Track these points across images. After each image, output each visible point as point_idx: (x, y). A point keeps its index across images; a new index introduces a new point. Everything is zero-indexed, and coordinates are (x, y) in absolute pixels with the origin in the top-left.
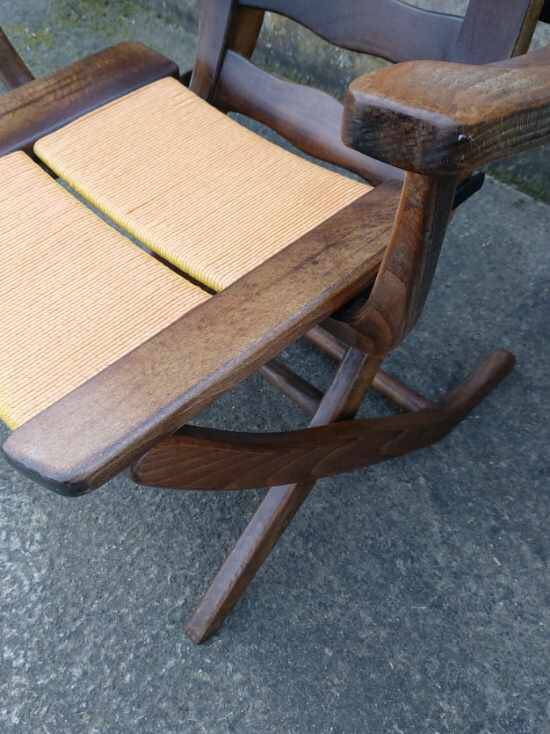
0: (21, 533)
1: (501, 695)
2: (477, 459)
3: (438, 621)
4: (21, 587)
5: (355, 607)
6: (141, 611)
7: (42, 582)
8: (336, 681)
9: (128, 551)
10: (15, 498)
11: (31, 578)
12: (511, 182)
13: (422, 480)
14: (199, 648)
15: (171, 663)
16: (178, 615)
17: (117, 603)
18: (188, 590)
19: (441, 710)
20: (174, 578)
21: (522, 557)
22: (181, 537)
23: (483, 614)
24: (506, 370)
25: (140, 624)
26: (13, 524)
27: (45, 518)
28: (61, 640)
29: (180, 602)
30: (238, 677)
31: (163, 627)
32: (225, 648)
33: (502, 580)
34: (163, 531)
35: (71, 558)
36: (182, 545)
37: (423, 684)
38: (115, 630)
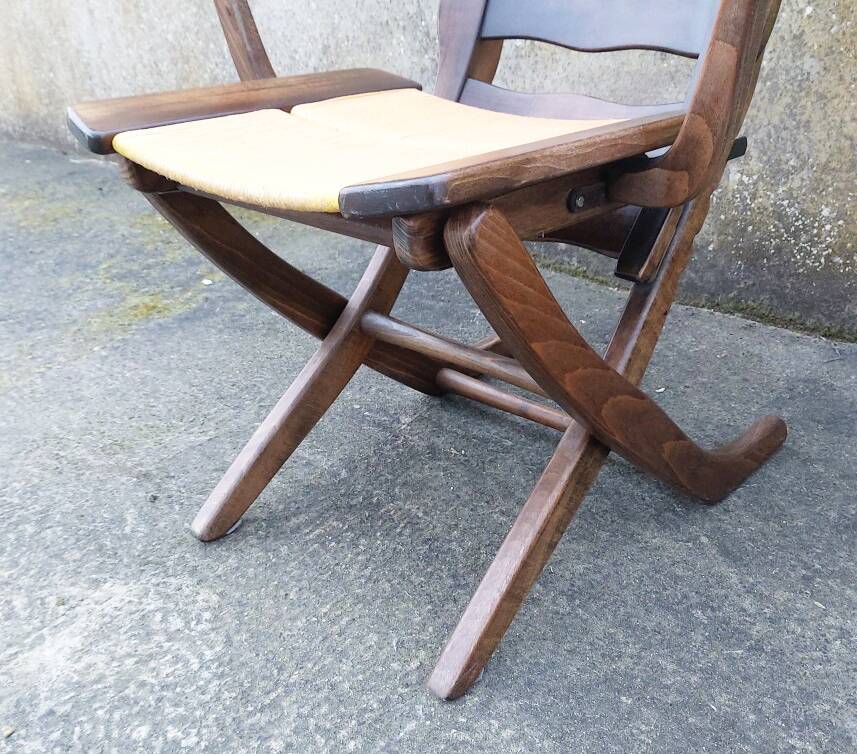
0: (184, 614)
2: (766, 520)
4: (187, 663)
5: (649, 656)
6: (360, 677)
7: (218, 658)
8: (643, 728)
9: (333, 622)
10: (172, 580)
11: (201, 656)
13: (704, 540)
14: (451, 707)
15: (411, 726)
16: (413, 678)
17: (324, 672)
18: (423, 654)
20: (401, 644)
22: (404, 605)
23: (817, 654)
26: (171, 606)
27: (215, 598)
28: (250, 714)
29: (414, 664)
30: (507, 734)
31: (394, 692)
32: (485, 705)
34: (379, 601)
35: (255, 634)
36: (407, 612)
37: (761, 723)
38: (327, 699)
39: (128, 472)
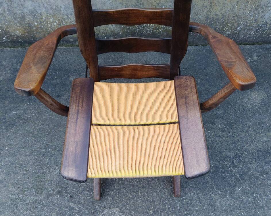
1: (231, 153)
3: (211, 151)
6: (161, 203)
8: (207, 177)
9: (144, 196)
10: (104, 212)
15: (178, 205)
16: (169, 196)
17: (155, 207)
18: (166, 190)
19: (226, 165)
20: (160, 191)
21: (211, 127)
22: (152, 183)
23: (216, 143)
25: (164, 205)
27: (117, 209)
29: (167, 194)
30: (192, 194)
31: (169, 201)
33: (213, 134)
34: (147, 185)
35: (134, 210)
36: (154, 183)
37: (220, 163)
38: (161, 212)
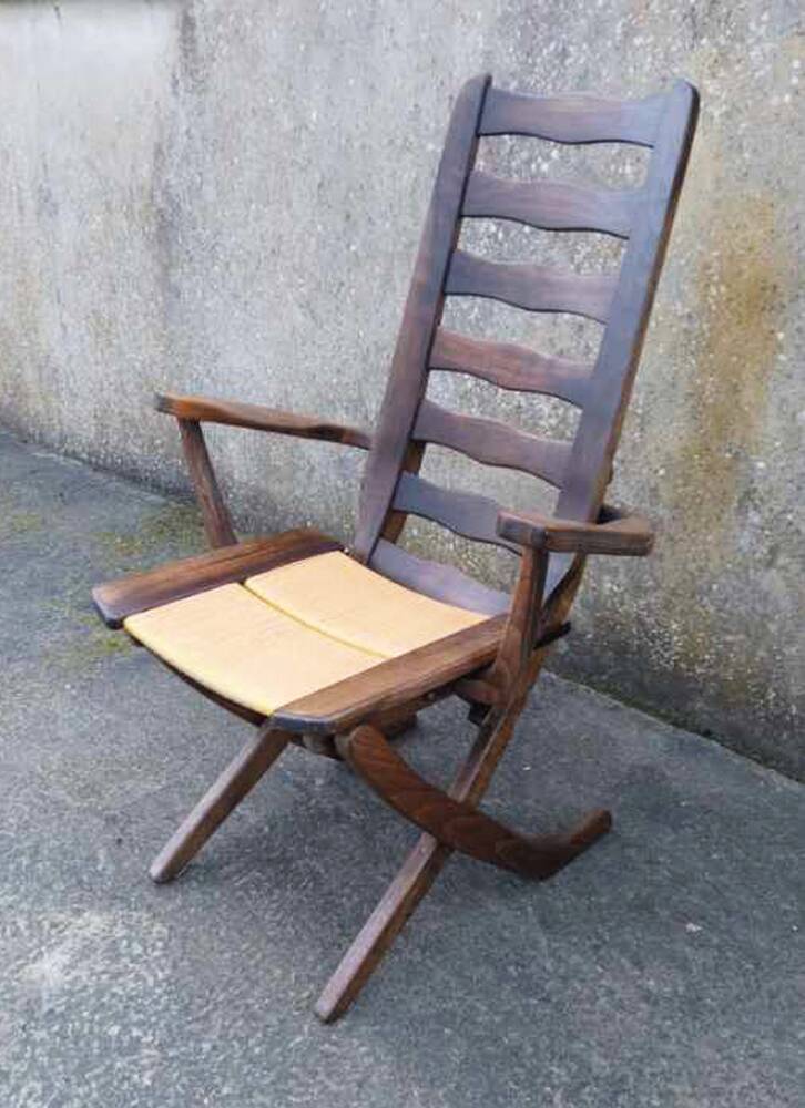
0: (143, 942)
1: (604, 1063)
2: (580, 895)
4: (145, 980)
5: (470, 999)
6: (267, 1001)
7: (167, 980)
9: (251, 956)
10: (134, 913)
11: (156, 976)
12: (605, 691)
13: (530, 909)
14: (326, 1028)
15: (299, 1039)
16: (304, 1004)
17: (242, 995)
18: (312, 986)
19: (552, 1072)
20: (298, 977)
21: (623, 967)
23: (588, 1006)
24: (601, 827)
25: (268, 1009)
26: (133, 934)
27: (165, 931)
28: (189, 1023)
29: (305, 994)
30: (363, 1049)
31: (289, 1013)
32: (349, 1029)
33: (603, 982)
35: (193, 963)
36: (304, 952)
37: (535, 1055)
38: (242, 1016)
39: (98, 814)
